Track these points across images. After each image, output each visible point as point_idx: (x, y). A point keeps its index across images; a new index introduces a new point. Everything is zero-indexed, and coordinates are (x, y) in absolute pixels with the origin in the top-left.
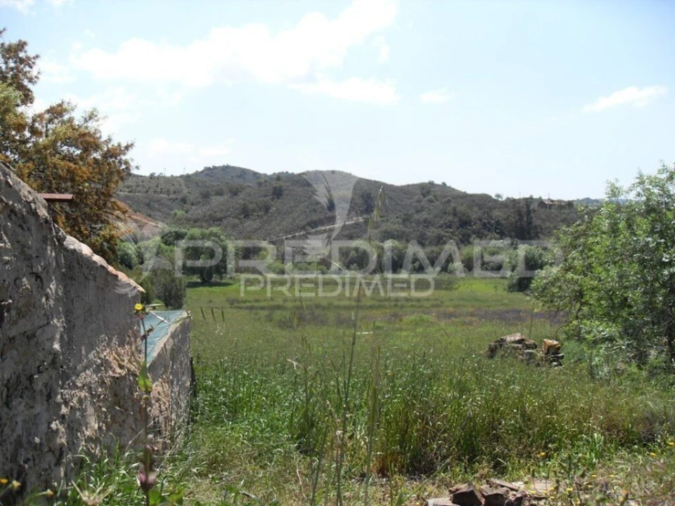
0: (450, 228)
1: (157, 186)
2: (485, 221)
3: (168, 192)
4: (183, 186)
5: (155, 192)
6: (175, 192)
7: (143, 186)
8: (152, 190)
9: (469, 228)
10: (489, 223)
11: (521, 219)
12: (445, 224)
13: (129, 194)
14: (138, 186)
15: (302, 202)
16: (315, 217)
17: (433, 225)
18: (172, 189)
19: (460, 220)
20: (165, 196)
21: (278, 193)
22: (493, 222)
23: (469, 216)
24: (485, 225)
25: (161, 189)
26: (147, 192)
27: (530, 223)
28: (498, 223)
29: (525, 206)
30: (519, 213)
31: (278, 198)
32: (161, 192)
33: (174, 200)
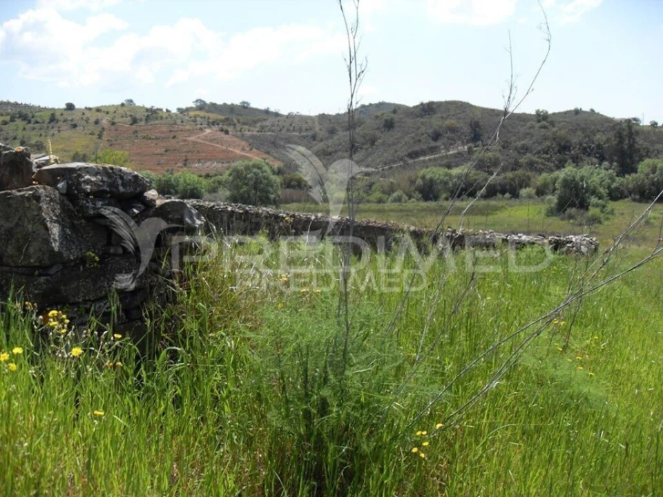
0: (547, 154)
1: (291, 125)
2: (585, 145)
3: (300, 130)
4: (316, 123)
5: (288, 130)
6: (307, 130)
7: (278, 125)
8: (285, 129)
9: (568, 153)
10: (590, 147)
11: (621, 142)
12: (543, 150)
13: (257, 134)
14: (273, 126)
15: (409, 134)
16: (417, 148)
17: (531, 152)
18: (305, 126)
19: (559, 145)
20: (297, 134)
21: (389, 125)
22: (593, 145)
23: (567, 141)
24: (585, 149)
25: (294, 127)
26: (281, 130)
27: (631, 146)
28: (599, 146)
29: (627, 128)
30: (620, 136)
31: (388, 131)
32: (294, 130)
33: (304, 137)
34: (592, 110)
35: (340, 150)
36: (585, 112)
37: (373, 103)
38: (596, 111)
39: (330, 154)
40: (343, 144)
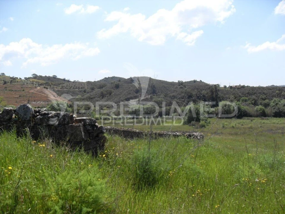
0: (183, 99)
1: (75, 86)
2: (198, 95)
3: (79, 88)
4: (86, 85)
5: (74, 88)
6: (82, 88)
7: (69, 86)
8: (72, 87)
9: (191, 98)
10: (200, 96)
11: (212, 94)
12: (181, 97)
13: (60, 89)
14: (67, 86)
15: (126, 90)
16: (129, 96)
17: (177, 98)
18: (81, 87)
19: (187, 95)
20: (77, 90)
21: (117, 87)
22: (201, 95)
23: (191, 94)
24: (198, 97)
25: (76, 87)
26: (70, 88)
27: (216, 96)
28: (204, 96)
29: (215, 88)
30: (212, 92)
31: (117, 89)
32: (76, 88)
33: (81, 91)
34: (201, 81)
35: (96, 97)
36: (198, 81)
37: (110, 77)
38: (202, 81)
39: (92, 99)
40: (98, 94)
